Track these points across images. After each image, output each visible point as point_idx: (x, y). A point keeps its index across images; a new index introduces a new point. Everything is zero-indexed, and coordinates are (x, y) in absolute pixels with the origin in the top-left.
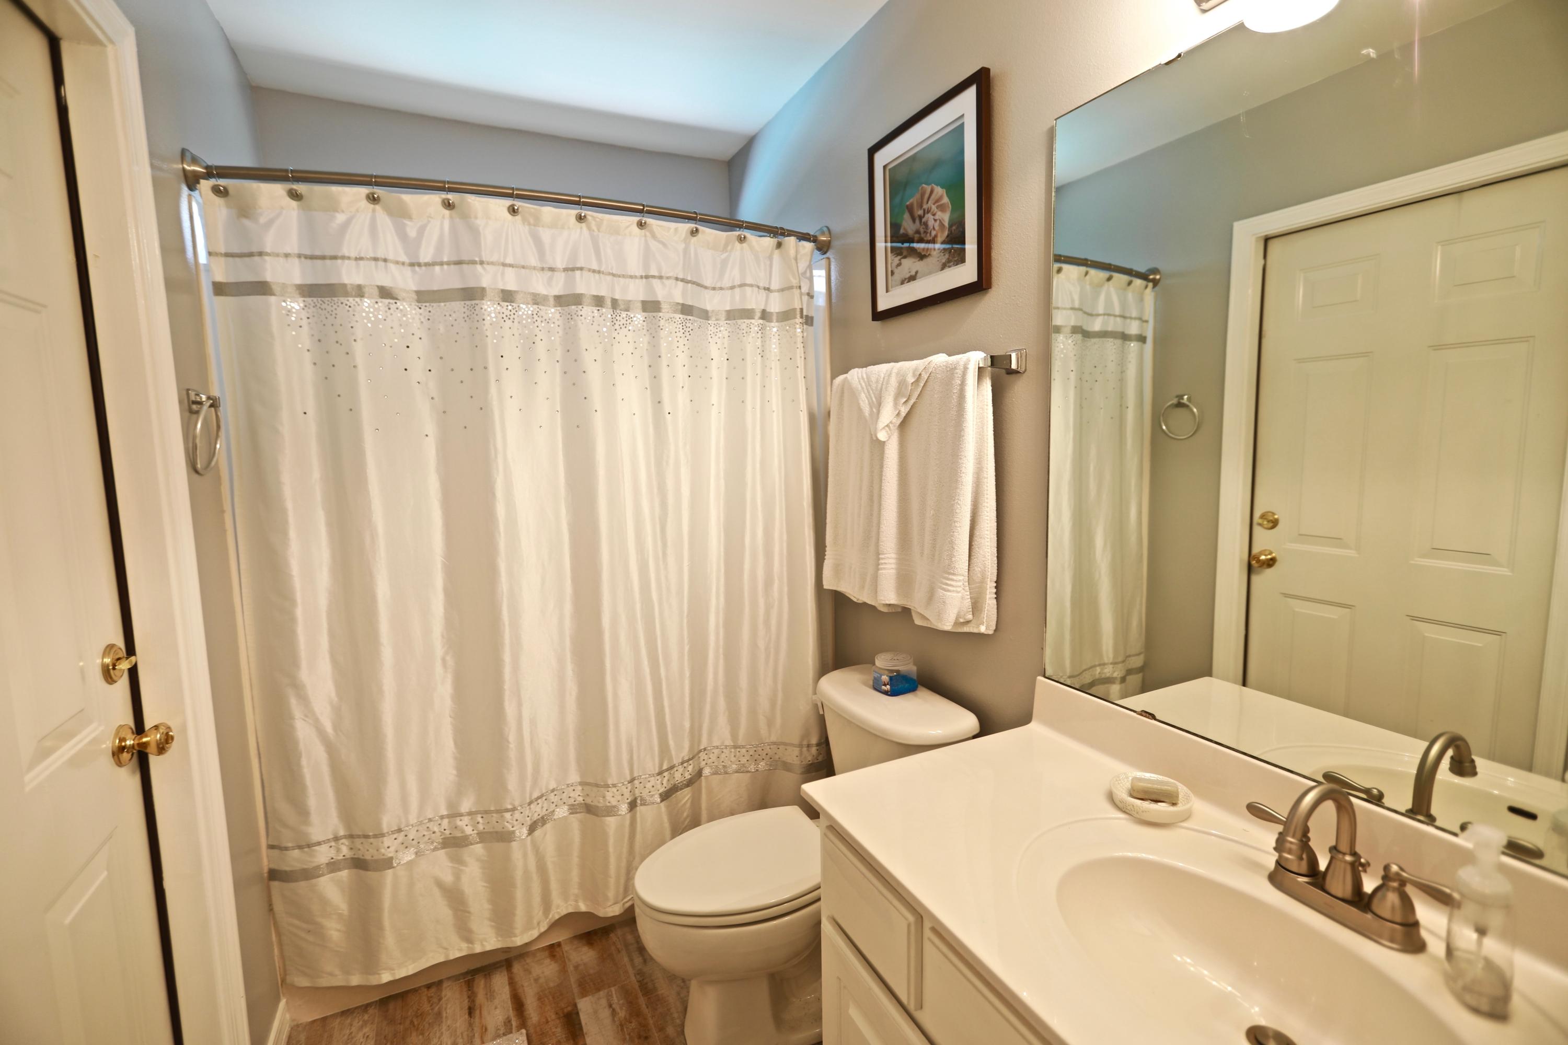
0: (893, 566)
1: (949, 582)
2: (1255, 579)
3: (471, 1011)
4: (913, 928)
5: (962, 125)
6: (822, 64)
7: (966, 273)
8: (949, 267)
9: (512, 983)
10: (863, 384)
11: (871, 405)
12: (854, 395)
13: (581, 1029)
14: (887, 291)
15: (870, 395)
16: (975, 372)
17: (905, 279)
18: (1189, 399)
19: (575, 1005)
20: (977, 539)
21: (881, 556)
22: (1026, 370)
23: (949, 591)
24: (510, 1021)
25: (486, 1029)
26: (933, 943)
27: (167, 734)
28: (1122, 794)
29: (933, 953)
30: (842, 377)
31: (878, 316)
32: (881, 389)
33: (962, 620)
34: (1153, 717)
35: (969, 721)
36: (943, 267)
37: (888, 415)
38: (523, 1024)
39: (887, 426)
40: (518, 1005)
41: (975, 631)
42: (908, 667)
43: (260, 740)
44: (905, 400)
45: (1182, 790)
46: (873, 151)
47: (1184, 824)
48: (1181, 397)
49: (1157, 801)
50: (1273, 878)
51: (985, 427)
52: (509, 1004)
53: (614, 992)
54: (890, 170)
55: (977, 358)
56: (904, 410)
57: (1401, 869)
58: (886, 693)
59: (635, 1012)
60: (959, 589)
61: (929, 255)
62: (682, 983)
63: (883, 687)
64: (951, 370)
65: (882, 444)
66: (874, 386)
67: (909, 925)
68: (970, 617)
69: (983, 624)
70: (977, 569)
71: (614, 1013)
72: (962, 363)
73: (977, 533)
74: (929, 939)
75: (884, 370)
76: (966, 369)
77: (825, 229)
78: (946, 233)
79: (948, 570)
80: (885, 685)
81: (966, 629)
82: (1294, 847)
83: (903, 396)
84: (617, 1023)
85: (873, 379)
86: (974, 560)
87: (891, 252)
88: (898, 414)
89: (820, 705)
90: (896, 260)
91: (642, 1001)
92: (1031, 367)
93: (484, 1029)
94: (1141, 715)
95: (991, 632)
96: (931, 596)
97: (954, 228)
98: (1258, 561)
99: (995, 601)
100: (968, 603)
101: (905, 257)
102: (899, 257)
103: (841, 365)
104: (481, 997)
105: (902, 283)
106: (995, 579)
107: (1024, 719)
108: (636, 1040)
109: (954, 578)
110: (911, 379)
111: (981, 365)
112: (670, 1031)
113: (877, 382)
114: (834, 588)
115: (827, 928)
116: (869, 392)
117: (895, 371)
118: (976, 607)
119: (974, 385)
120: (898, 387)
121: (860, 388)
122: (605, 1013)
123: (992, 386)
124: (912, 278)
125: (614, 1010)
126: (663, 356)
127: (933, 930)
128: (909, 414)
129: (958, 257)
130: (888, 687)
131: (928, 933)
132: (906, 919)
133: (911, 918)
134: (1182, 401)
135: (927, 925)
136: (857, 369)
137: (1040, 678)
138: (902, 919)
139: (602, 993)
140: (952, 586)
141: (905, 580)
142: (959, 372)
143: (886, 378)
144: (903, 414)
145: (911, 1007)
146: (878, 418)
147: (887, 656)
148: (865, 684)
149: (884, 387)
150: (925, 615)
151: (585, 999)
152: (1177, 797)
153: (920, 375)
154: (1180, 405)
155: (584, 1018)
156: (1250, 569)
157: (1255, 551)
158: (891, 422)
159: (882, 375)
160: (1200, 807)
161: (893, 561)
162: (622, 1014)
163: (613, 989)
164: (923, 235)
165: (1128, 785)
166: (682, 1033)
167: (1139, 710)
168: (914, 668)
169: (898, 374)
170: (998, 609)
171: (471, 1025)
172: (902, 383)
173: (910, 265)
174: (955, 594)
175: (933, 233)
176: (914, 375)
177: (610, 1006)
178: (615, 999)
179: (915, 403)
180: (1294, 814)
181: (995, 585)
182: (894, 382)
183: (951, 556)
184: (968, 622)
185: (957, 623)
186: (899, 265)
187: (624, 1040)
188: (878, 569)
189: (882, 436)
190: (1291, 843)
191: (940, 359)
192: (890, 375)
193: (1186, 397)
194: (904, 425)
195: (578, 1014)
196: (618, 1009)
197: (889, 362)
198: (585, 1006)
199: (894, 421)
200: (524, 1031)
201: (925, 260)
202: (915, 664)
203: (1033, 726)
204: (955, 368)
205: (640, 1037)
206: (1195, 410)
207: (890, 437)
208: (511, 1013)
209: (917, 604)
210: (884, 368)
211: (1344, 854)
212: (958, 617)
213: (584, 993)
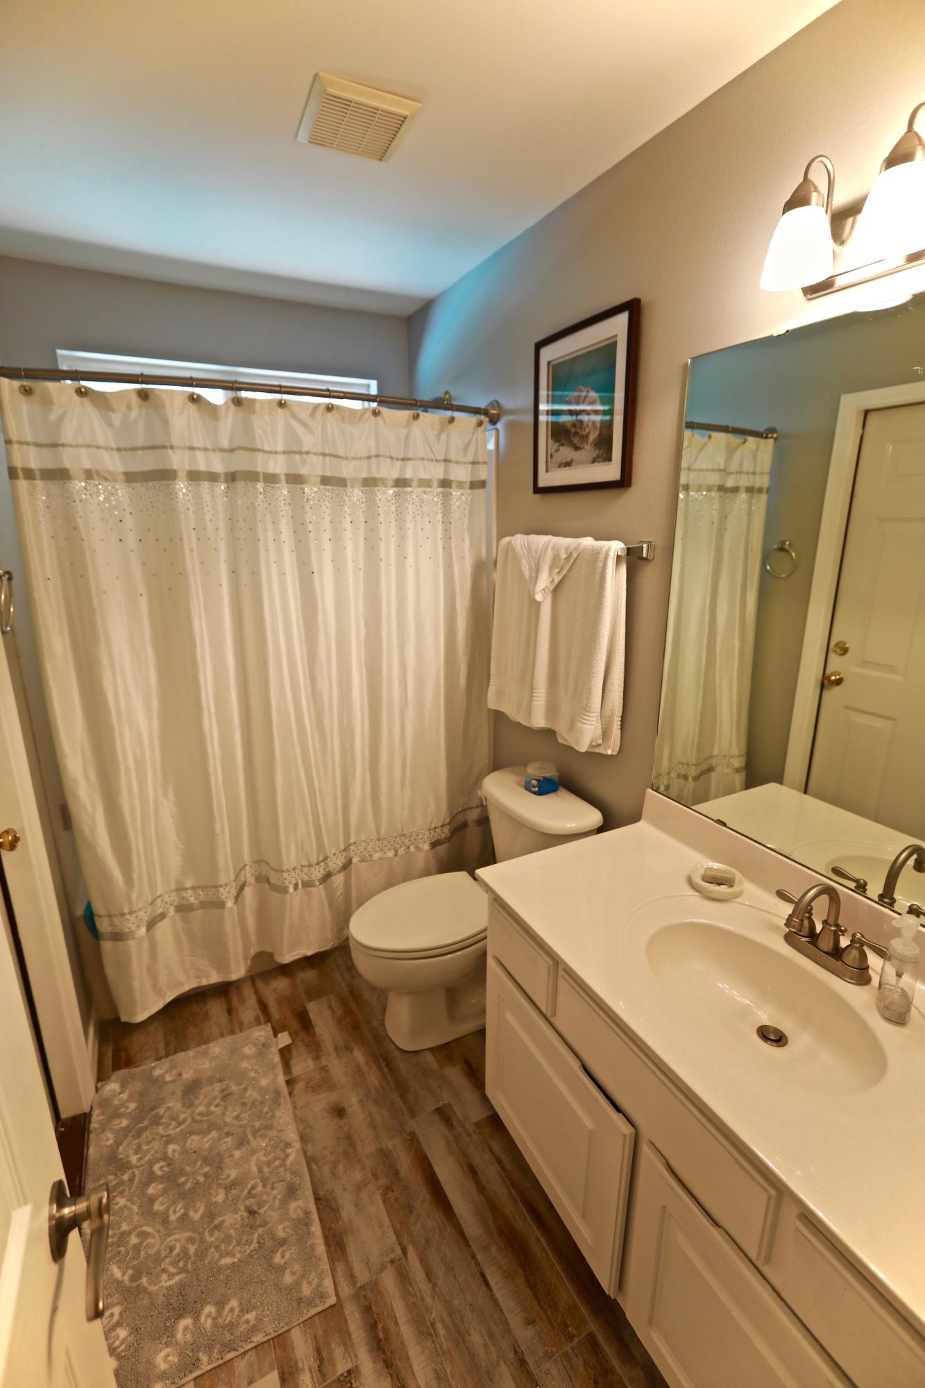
0: (544, 699)
1: (585, 717)
2: (826, 694)
3: (230, 1011)
4: (551, 968)
5: (616, 342)
6: (500, 247)
7: (611, 471)
8: (599, 462)
9: (257, 992)
10: (525, 552)
11: (530, 570)
12: (517, 559)
13: (311, 1023)
14: (547, 471)
15: (530, 561)
16: (614, 558)
17: (562, 464)
18: (790, 545)
19: (305, 1008)
20: (609, 686)
21: (534, 691)
22: (653, 559)
23: (586, 724)
24: (259, 1018)
25: (242, 1024)
26: (565, 979)
27: (15, 836)
28: (698, 880)
29: (564, 986)
30: (506, 540)
31: (537, 490)
32: (539, 560)
33: (594, 744)
34: (724, 824)
35: (594, 817)
36: (594, 461)
37: (544, 581)
38: (268, 1019)
39: (544, 590)
40: (264, 1007)
41: (604, 752)
42: (551, 772)
44: (558, 570)
45: (738, 875)
46: (539, 346)
47: (736, 900)
48: (784, 543)
49: (720, 884)
50: (788, 938)
51: (620, 601)
52: (256, 1006)
53: (332, 998)
54: (553, 366)
55: (617, 546)
56: (557, 579)
57: (863, 936)
58: (535, 793)
59: (348, 1012)
60: (593, 723)
61: (583, 448)
62: (382, 994)
63: (533, 789)
64: (595, 554)
65: (539, 604)
66: (533, 555)
67: (549, 967)
68: (600, 741)
69: (609, 748)
70: (608, 708)
71: (333, 1012)
72: (604, 550)
73: (609, 681)
74: (563, 976)
75: (542, 542)
76: (607, 555)
77: (495, 403)
78: (597, 433)
79: (586, 709)
80: (534, 787)
81: (597, 750)
82: (796, 924)
83: (557, 567)
84: (337, 1019)
85: (533, 548)
86: (606, 701)
87: (552, 438)
88: (552, 581)
89: (484, 799)
90: (556, 446)
91: (353, 1005)
92: (658, 556)
93: (241, 1024)
94: (717, 823)
95: (615, 753)
96: (572, 725)
97: (604, 430)
98: (829, 680)
99: (619, 731)
100: (599, 731)
101: (563, 445)
102: (558, 444)
103: (505, 530)
104: (235, 1002)
105: (560, 466)
106: (621, 715)
107: (635, 817)
108: (351, 1030)
109: (590, 714)
110: (563, 556)
111: (619, 554)
112: (375, 1023)
113: (536, 552)
114: (497, 709)
115: (491, 962)
116: (529, 558)
117: (551, 545)
118: (605, 734)
119: (613, 569)
120: (554, 559)
121: (522, 553)
122: (327, 1013)
123: (627, 569)
124: (568, 464)
125: (333, 1010)
127: (564, 970)
128: (561, 581)
129: (608, 458)
130: (537, 789)
131: (561, 973)
132: (547, 962)
133: (551, 962)
134: (784, 546)
135: (561, 967)
136: (519, 535)
137: (649, 790)
138: (544, 963)
139: (323, 999)
140: (587, 720)
141: (552, 709)
142: (602, 557)
143: (544, 550)
144: (556, 582)
145: (548, 1015)
146: (536, 583)
147: (537, 764)
148: (519, 784)
149: (542, 557)
150: (565, 737)
151: (312, 1003)
152: (734, 881)
153: (571, 553)
154: (782, 549)
155: (312, 1016)
156: (823, 687)
157: (828, 672)
158: (546, 587)
159: (541, 547)
160: (749, 888)
161: (544, 695)
162: (339, 1012)
163: (331, 996)
164: (578, 430)
165: (702, 872)
166: (383, 1025)
167: (716, 819)
168: (557, 775)
169: (553, 548)
170: (621, 736)
171: (231, 1021)
172: (556, 557)
173: (566, 452)
174: (590, 727)
175: (587, 430)
176: (566, 552)
177: (330, 1007)
178: (333, 1003)
179: (566, 574)
180: (801, 902)
181: (620, 723)
182: (549, 554)
183: (589, 699)
184: (599, 745)
185: (591, 746)
186: (557, 450)
187: (342, 1030)
188: (532, 701)
189: (539, 597)
190: (796, 922)
191: (588, 542)
192: (547, 548)
193: (787, 543)
194: (557, 590)
195: (307, 1013)
196: (336, 1010)
197: (547, 534)
198: (312, 1008)
199: (549, 586)
200: (269, 1024)
201: (579, 451)
202: (558, 771)
203: (641, 825)
204: (599, 553)
205: (353, 1028)
206: (793, 554)
207: (544, 599)
208: (259, 1013)
209: (561, 728)
210: (543, 539)
211: (831, 926)
212: (592, 741)
213: (310, 999)
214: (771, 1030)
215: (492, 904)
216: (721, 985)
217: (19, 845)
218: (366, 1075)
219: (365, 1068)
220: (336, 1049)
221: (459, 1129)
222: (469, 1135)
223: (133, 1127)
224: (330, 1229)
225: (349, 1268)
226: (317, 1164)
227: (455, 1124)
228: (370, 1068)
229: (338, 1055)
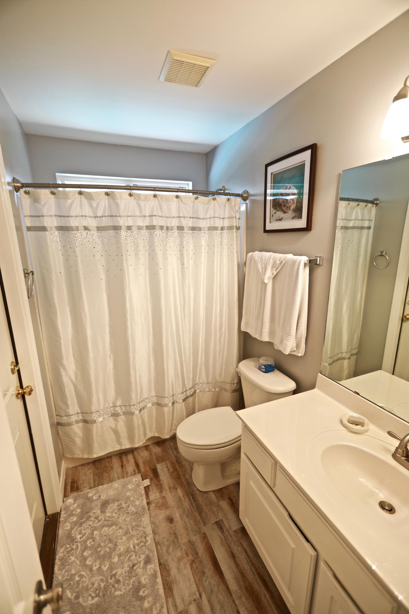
0: (268, 328)
1: (288, 338)
2: (404, 324)
3: (122, 466)
4: (273, 464)
5: (304, 164)
6: (249, 122)
7: (302, 223)
8: (295, 219)
9: (134, 458)
10: (260, 260)
11: (262, 268)
12: (255, 263)
13: (158, 474)
14: (270, 223)
15: (262, 264)
16: (303, 264)
17: (278, 219)
18: (386, 253)
19: (156, 466)
20: (300, 324)
21: (263, 324)
22: (322, 264)
23: (288, 341)
24: (135, 471)
25: (128, 473)
26: (280, 470)
27: (31, 389)
28: (345, 422)
29: (279, 474)
30: (251, 253)
31: (265, 231)
32: (266, 264)
33: (292, 350)
34: (358, 394)
35: (292, 385)
36: (293, 218)
37: (269, 274)
38: (139, 472)
39: (269, 278)
40: (137, 465)
41: (297, 355)
42: (271, 362)
43: (51, 382)
44: (275, 269)
45: (366, 421)
46: (267, 166)
47: (365, 433)
48: (382, 252)
49: (357, 425)
50: (394, 456)
51: (305, 284)
52: (134, 464)
53: (168, 463)
54: (274, 175)
55: (304, 259)
56: (275, 273)
58: (263, 372)
59: (175, 470)
60: (292, 341)
61: (288, 212)
62: (191, 464)
63: (262, 370)
64: (294, 262)
65: (266, 284)
66: (264, 261)
67: (272, 463)
68: (295, 349)
69: (300, 353)
70: (299, 334)
71: (168, 470)
72: (298, 260)
73: (300, 321)
74: (279, 469)
75: (268, 256)
76: (300, 263)
77: (246, 191)
78: (295, 205)
79: (289, 334)
80: (263, 369)
81: (293, 353)
82: (401, 453)
83: (275, 267)
84: (170, 473)
85: (264, 259)
86: (298, 331)
87: (272, 208)
88: (273, 274)
89: (239, 373)
90: (275, 211)
91: (177, 466)
92: (325, 263)
93: (127, 473)
94: (354, 393)
95: (302, 355)
96: (282, 341)
97: (298, 204)
98: (406, 318)
99: (305, 345)
100: (295, 345)
101: (278, 211)
102: (275, 210)
103: (251, 248)
104: (125, 462)
105: (276, 221)
106: (305, 337)
107: (312, 387)
108: (176, 479)
109: (290, 337)
110: (278, 262)
111: (306, 262)
112: (187, 476)
113: (265, 260)
114: (245, 331)
115: (243, 456)
116: (261, 263)
117: (272, 257)
118: (298, 346)
119: (302, 269)
120: (273, 264)
121: (258, 261)
122: (166, 470)
123: (309, 269)
124: (280, 220)
125: (168, 468)
126: (185, 247)
127: (280, 466)
128: (277, 274)
129: (300, 217)
130: (264, 370)
131: (278, 467)
132: (272, 462)
133: (273, 462)
134: (383, 254)
135: (278, 465)
136: (257, 252)
137: (319, 374)
138: (270, 462)
139: (164, 463)
141: (272, 333)
142: (297, 264)
143: (269, 259)
144: (275, 274)
145: (272, 486)
146: (265, 275)
147: (264, 358)
148: (255, 367)
149: (268, 263)
150: (278, 346)
151: (158, 465)
152: (364, 424)
153: (282, 261)
154: (382, 255)
155: (159, 471)
156: (402, 320)
157: (405, 314)
158: (270, 276)
159: (267, 258)
160: (372, 427)
161: (268, 326)
162: (171, 470)
163: (167, 461)
164: (285, 204)
165: (348, 417)
166: (191, 477)
167: (354, 391)
169: (273, 258)
170: (306, 347)
171: (123, 471)
172: (275, 263)
173: (280, 214)
174: (290, 343)
175: (290, 204)
176: (279, 261)
177: (167, 467)
178: (168, 465)
179: (279, 271)
180: (404, 440)
181: (305, 341)
182: (271, 261)
183: (290, 330)
184: (294, 351)
186: (275, 213)
187: (172, 479)
188: (262, 329)
189: (266, 281)
190: (400, 451)
191: (290, 256)
192: (270, 258)
193: (384, 252)
194: (275, 278)
195: (157, 469)
196: (170, 468)
197: (270, 252)
198: (159, 467)
199: (271, 276)
200: (140, 474)
201: (286, 214)
202: (274, 362)
203: (315, 390)
204: (296, 262)
205: (177, 478)
206: (387, 258)
207: (269, 282)
208: (135, 468)
209: (276, 342)
210: (268, 254)
212: (291, 349)
213: (158, 463)
214: (387, 504)
215: (244, 428)
216: (361, 480)
217: (33, 393)
218: (183, 502)
219: (183, 499)
220: (170, 488)
221: (227, 533)
222: (231, 537)
223: (79, 521)
224: (166, 580)
225: (175, 602)
226: (160, 546)
227: (225, 530)
228: (185, 499)
229: (170, 491)
